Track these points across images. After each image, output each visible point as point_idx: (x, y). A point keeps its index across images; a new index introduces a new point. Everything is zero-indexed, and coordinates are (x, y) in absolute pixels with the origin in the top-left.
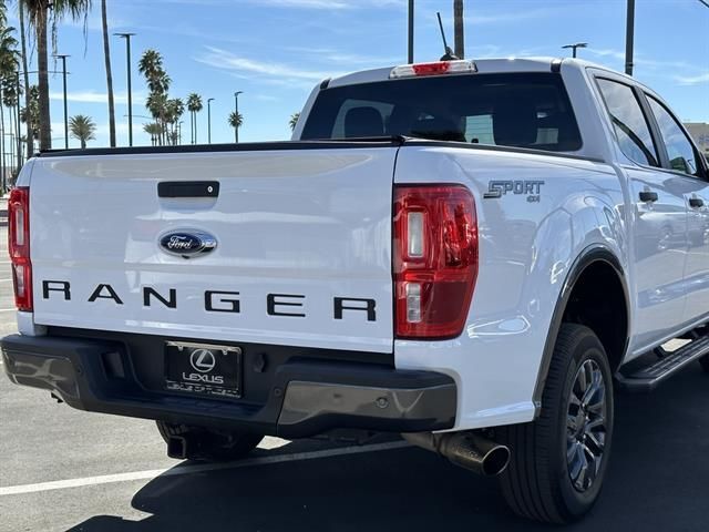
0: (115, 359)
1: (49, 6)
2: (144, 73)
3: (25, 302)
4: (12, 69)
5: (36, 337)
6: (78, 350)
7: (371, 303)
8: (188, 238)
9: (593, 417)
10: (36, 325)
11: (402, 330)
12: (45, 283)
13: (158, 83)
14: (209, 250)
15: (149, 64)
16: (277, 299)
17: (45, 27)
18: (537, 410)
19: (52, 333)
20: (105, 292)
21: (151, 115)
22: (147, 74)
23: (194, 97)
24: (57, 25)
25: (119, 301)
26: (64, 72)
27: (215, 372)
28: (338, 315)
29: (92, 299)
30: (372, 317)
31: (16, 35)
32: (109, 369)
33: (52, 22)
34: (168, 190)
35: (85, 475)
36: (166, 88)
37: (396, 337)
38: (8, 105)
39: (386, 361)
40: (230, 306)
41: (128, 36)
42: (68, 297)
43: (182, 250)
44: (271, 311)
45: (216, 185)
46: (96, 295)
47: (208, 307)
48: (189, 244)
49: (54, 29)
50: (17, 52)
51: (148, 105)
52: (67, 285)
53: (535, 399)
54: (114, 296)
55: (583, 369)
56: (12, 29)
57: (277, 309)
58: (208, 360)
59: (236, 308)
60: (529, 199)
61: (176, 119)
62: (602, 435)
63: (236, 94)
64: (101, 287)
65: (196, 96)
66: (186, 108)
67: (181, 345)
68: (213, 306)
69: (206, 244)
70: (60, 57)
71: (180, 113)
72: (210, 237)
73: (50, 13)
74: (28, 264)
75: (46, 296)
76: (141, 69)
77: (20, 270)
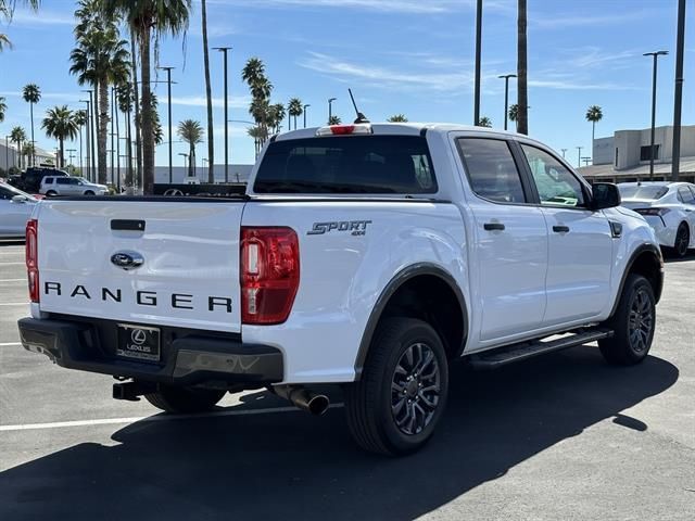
0: (87, 334)
1: (152, 25)
2: (247, 80)
3: (35, 296)
4: (124, 79)
5: (42, 320)
6: (62, 328)
7: (229, 301)
8: (127, 257)
9: (426, 383)
10: (41, 312)
11: (247, 319)
12: (47, 284)
13: (260, 90)
14: (138, 265)
15: (252, 72)
16: (177, 297)
17: (148, 44)
18: (357, 374)
19: (53, 317)
20: (80, 290)
21: (253, 120)
22: (250, 82)
23: (295, 102)
24: (159, 43)
25: (88, 297)
26: (169, 82)
27: (146, 344)
28: (211, 308)
29: (73, 295)
30: (229, 310)
31: (128, 49)
32: (82, 340)
33: (154, 40)
34: (118, 225)
35: (88, 419)
36: (268, 94)
37: (242, 323)
38: (124, 111)
39: (236, 337)
40: (151, 301)
41: (225, 50)
42: (59, 293)
43: (122, 264)
44: (174, 305)
45: (143, 223)
46: (75, 292)
47: (139, 302)
48: (126, 261)
49: (156, 45)
50: (129, 63)
51: (251, 111)
52: (59, 285)
53: (357, 366)
54: (86, 293)
55: (410, 349)
56: (125, 42)
57: (178, 303)
58: (141, 337)
59: (155, 304)
60: (353, 234)
61: (277, 123)
62: (436, 398)
63: (330, 101)
64: (78, 287)
65: (296, 101)
66: (287, 113)
67: (126, 326)
68: (142, 301)
69: (136, 261)
70: (165, 69)
71: (281, 118)
72: (140, 257)
73: (153, 31)
74: (37, 272)
75: (47, 292)
76: (244, 77)
77: (32, 274)
